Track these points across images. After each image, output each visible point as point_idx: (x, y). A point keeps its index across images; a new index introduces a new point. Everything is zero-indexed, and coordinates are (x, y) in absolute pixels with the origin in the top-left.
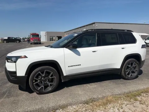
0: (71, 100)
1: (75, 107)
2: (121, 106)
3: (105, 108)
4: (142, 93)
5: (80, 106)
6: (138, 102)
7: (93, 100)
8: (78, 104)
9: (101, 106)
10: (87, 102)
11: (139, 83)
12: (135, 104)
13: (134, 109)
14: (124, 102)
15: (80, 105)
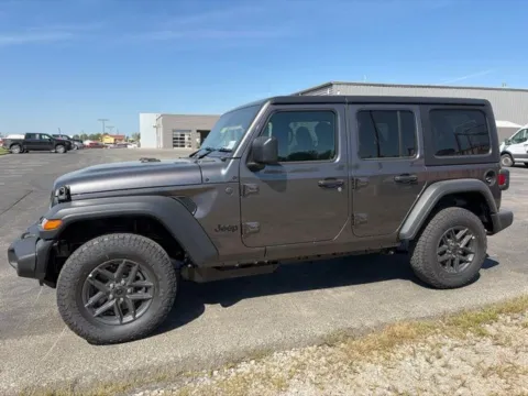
0: (280, 334)
1: (293, 355)
2: (435, 351)
3: (388, 358)
4: (500, 312)
5: (309, 352)
6: (489, 341)
7: (348, 335)
8: (305, 347)
9: (375, 353)
10: (329, 342)
11: (491, 284)
12: (478, 345)
13: (477, 358)
14: (444, 341)
15: (310, 348)
